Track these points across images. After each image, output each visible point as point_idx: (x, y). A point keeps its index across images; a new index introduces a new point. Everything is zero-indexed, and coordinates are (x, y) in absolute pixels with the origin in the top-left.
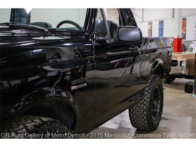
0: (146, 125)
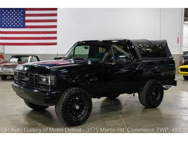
0: (146, 104)
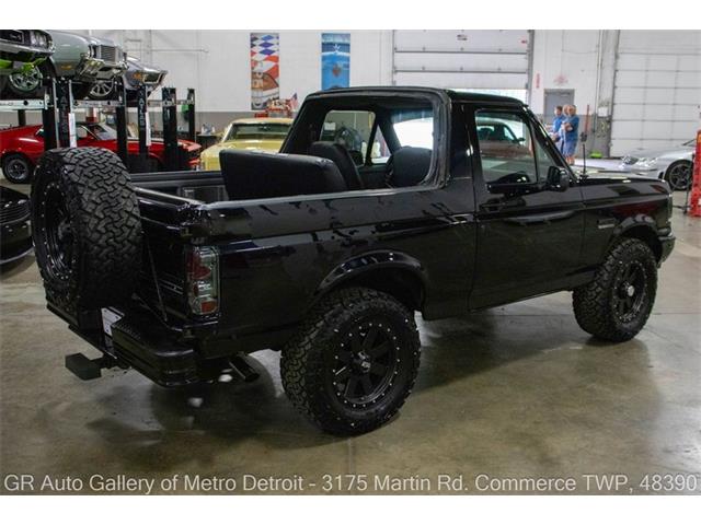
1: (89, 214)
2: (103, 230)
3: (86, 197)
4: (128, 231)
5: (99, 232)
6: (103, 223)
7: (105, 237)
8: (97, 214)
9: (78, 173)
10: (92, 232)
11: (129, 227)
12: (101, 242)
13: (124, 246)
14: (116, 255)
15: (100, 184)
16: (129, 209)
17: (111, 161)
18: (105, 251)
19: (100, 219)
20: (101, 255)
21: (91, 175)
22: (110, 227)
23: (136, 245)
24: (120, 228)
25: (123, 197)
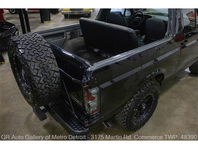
1: (35, 76)
2: (43, 82)
3: (32, 67)
4: (55, 79)
5: (41, 83)
6: (42, 79)
7: (44, 85)
8: (39, 75)
9: (27, 54)
10: (38, 84)
11: (54, 77)
12: (42, 88)
13: (53, 86)
14: (50, 91)
15: (38, 59)
16: (54, 69)
17: (39, 39)
18: (45, 91)
19: (40, 77)
20: (43, 93)
21: (33, 54)
22: (46, 80)
23: (58, 84)
24: (51, 79)
25: (50, 63)
